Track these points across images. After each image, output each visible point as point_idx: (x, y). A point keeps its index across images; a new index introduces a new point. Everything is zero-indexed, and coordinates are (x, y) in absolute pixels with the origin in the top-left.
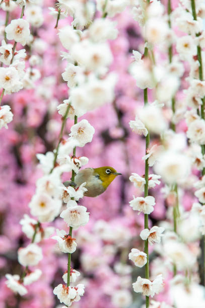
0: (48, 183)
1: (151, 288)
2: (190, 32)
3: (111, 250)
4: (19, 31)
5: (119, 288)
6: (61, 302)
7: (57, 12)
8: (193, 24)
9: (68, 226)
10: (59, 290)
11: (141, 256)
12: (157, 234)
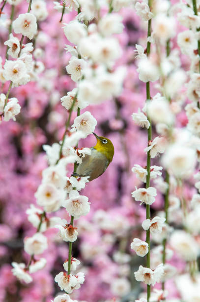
0: (54, 174)
1: (152, 277)
2: (190, 26)
3: (110, 239)
4: (26, 25)
5: (118, 276)
6: (62, 289)
7: (62, 7)
8: (194, 19)
9: (70, 215)
10: (60, 278)
11: (143, 246)
12: (158, 225)
